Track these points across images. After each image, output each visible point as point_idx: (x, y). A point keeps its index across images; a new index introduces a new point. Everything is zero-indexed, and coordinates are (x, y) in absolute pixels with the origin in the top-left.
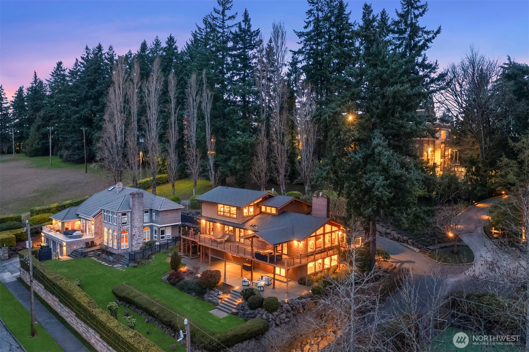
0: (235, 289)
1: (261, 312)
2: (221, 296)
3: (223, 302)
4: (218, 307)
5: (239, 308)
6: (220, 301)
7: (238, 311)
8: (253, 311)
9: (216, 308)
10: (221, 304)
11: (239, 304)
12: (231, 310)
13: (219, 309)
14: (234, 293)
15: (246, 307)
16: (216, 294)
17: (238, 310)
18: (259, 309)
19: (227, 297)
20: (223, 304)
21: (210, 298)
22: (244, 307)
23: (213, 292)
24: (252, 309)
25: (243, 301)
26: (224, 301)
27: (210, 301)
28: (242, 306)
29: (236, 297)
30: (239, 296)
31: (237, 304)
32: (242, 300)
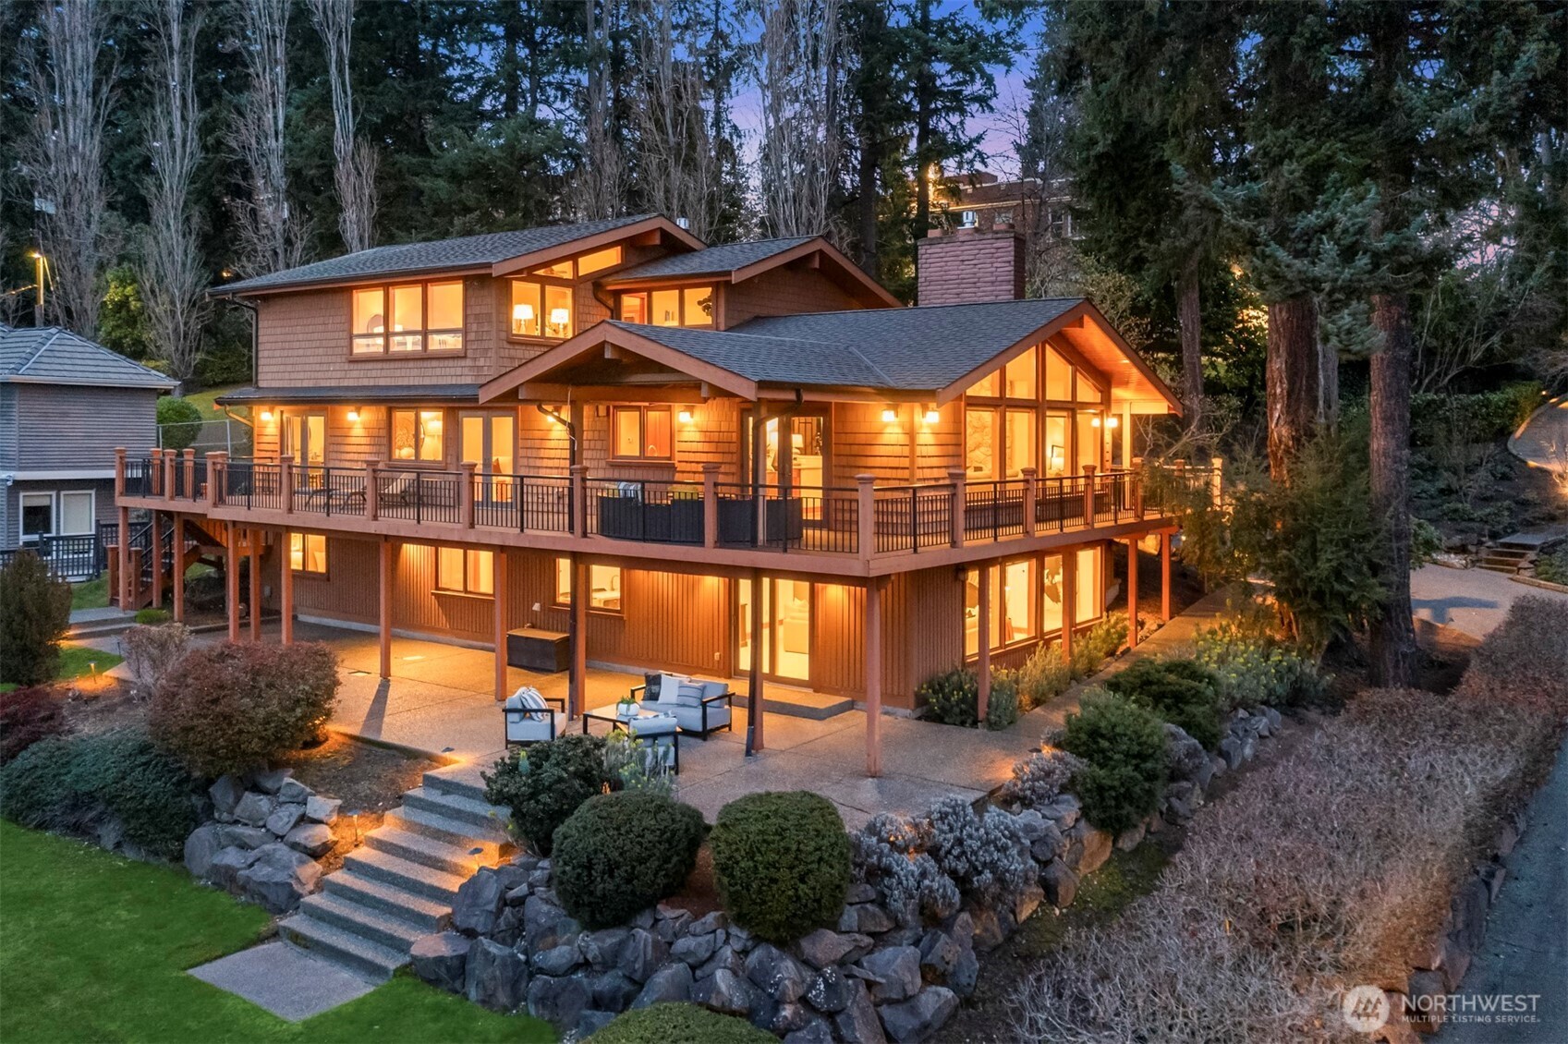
0: (440, 772)
1: (682, 944)
2: (323, 834)
3: (339, 877)
4: (295, 922)
5: (478, 921)
6: (315, 867)
7: (463, 947)
8: (610, 939)
9: (275, 935)
10: (315, 899)
11: (473, 887)
12: (401, 946)
13: (297, 938)
14: (436, 797)
15: (543, 909)
16: (282, 819)
17: (470, 934)
18: (667, 913)
19: (376, 833)
20: (340, 891)
21: (232, 857)
22: (519, 902)
23: (264, 803)
24: (593, 925)
25: (515, 859)
26: (352, 866)
27: (226, 879)
28: (504, 902)
29: (453, 826)
30: (475, 820)
31: (453, 884)
32: (505, 849)
